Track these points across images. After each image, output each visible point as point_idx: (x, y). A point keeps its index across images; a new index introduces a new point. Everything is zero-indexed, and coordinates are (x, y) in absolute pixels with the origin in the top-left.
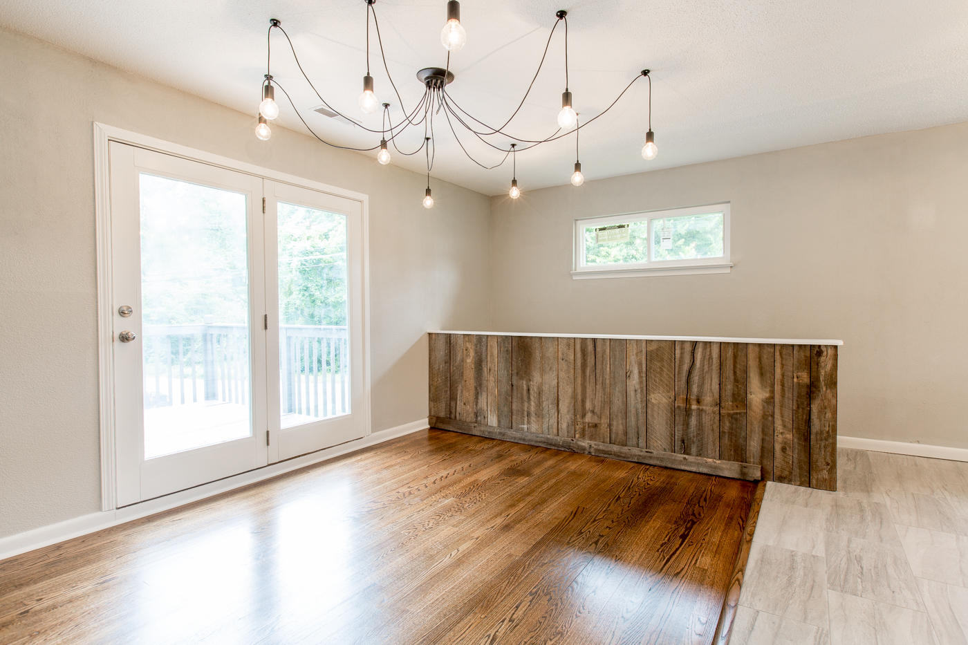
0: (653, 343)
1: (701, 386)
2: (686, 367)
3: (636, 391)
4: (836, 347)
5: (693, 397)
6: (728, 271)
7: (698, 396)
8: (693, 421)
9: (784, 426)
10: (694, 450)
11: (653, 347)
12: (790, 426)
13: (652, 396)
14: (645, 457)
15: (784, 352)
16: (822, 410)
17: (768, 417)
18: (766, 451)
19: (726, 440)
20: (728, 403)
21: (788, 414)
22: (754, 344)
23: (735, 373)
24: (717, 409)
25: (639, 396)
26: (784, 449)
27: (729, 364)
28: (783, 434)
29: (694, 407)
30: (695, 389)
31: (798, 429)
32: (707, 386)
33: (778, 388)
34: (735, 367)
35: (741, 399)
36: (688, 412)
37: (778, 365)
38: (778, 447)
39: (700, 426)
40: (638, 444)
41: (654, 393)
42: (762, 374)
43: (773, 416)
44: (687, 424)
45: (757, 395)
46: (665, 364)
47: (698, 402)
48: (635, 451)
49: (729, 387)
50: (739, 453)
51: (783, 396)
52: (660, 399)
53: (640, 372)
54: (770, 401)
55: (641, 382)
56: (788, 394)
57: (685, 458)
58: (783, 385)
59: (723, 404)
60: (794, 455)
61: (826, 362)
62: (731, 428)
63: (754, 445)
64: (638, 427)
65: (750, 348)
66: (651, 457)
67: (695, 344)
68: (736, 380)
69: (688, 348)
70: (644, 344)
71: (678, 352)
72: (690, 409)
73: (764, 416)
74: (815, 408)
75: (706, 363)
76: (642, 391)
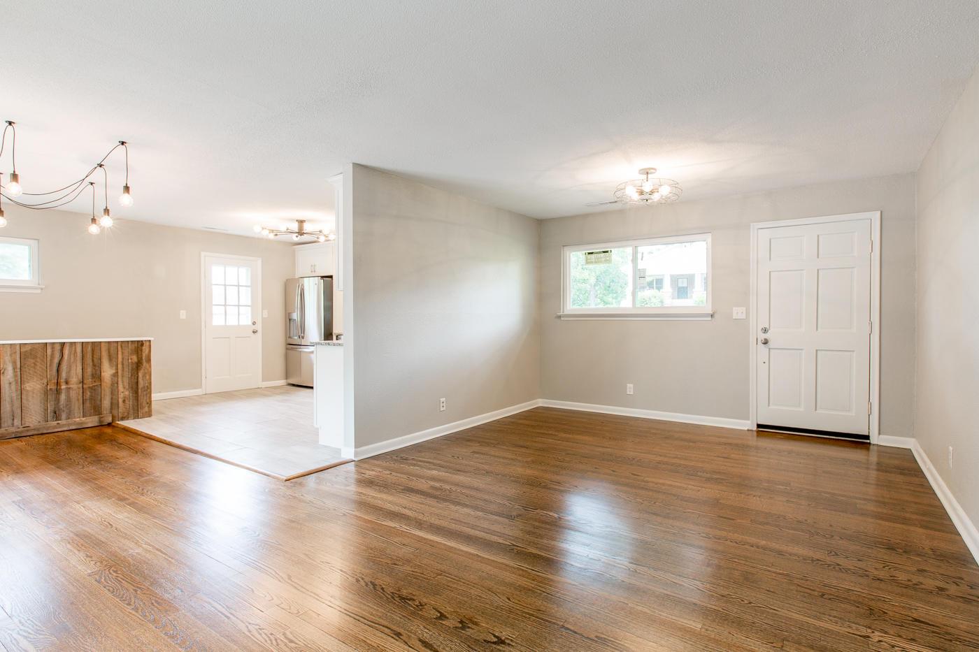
0: (27, 346)
1: (69, 372)
2: (56, 361)
3: (10, 383)
4: (150, 341)
5: (62, 380)
6: (39, 291)
7: (66, 379)
8: (63, 397)
9: (124, 388)
10: (64, 416)
11: (28, 348)
12: (127, 387)
13: (27, 385)
14: (22, 432)
15: (123, 345)
16: (144, 376)
17: (114, 385)
18: (114, 405)
19: (88, 404)
20: (89, 382)
21: (126, 381)
22: (106, 342)
23: (93, 361)
24: (81, 385)
25: (13, 387)
26: (124, 401)
27: (89, 356)
28: (124, 391)
29: (63, 387)
30: (64, 375)
31: (132, 388)
32: (73, 372)
33: (120, 366)
34: (93, 357)
35: (97, 376)
36: (58, 391)
37: (120, 353)
38: (121, 401)
39: (69, 399)
40: (13, 424)
41: (28, 383)
42: (110, 359)
43: (117, 384)
44: (57, 400)
45: (107, 372)
46: (38, 360)
47: (67, 383)
48: (13, 430)
49: (89, 370)
50: (97, 410)
51: (123, 371)
52: (34, 386)
53: (14, 369)
54: (116, 375)
55: (16, 376)
56: (126, 369)
57: (58, 423)
58: (123, 364)
59: (85, 382)
60: (130, 403)
61: (145, 348)
62: (91, 396)
63: (106, 403)
64: (13, 412)
65: (103, 344)
66: (28, 431)
67: (63, 344)
68: (94, 365)
69: (58, 348)
70: (18, 347)
71: (49, 351)
72: (60, 389)
73: (112, 385)
74: (140, 375)
75: (72, 356)
76: (17, 383)
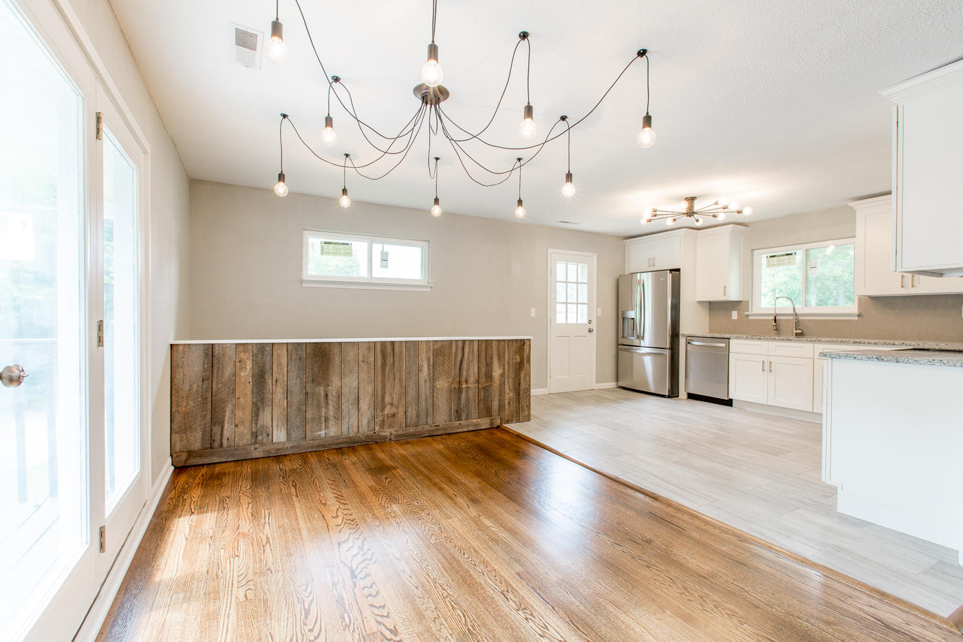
0: (438, 343)
1: (468, 371)
2: (459, 359)
3: (425, 381)
4: (530, 340)
5: (463, 380)
6: (429, 289)
7: (466, 378)
8: (463, 396)
9: (509, 389)
10: (464, 416)
11: (439, 345)
12: (512, 388)
13: (438, 383)
14: (433, 431)
15: (509, 344)
16: (525, 377)
17: (502, 384)
18: (501, 407)
19: (482, 405)
20: (483, 380)
21: (511, 381)
22: (495, 340)
23: (486, 359)
24: (477, 385)
25: (428, 384)
26: (509, 403)
27: (483, 354)
28: (509, 394)
29: (464, 386)
30: (464, 374)
31: (515, 389)
32: (471, 370)
33: (506, 365)
34: (486, 355)
35: (489, 376)
36: (460, 390)
37: (506, 352)
38: (506, 402)
39: (468, 399)
40: (427, 422)
41: (438, 381)
42: (499, 359)
43: (504, 384)
44: (459, 399)
45: (497, 372)
46: (446, 358)
47: (466, 382)
48: (427, 428)
49: (483, 369)
50: (488, 412)
51: (509, 371)
52: (442, 384)
53: (429, 366)
54: (503, 375)
55: (429, 374)
56: (511, 370)
57: (460, 424)
58: (509, 365)
59: (480, 381)
60: (513, 405)
61: (526, 347)
62: (484, 396)
63: (495, 405)
64: (427, 409)
65: (494, 343)
66: (438, 430)
67: (464, 342)
68: (487, 365)
69: (460, 345)
70: (431, 344)
71: (454, 348)
72: (462, 388)
73: (500, 386)
74: (522, 376)
75: (471, 353)
76: (430, 380)
